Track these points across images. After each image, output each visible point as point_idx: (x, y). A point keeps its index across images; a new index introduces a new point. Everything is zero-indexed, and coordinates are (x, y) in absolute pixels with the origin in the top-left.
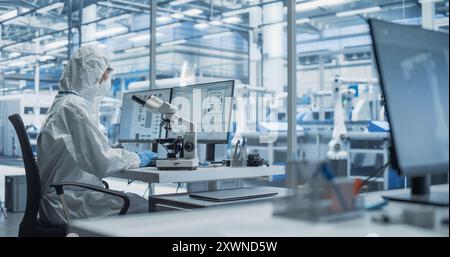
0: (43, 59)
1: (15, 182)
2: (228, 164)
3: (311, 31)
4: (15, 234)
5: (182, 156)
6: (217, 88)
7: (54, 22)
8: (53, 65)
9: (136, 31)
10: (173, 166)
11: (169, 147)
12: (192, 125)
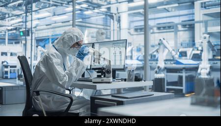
0: (10, 28)
1: (4, 89)
2: (125, 80)
3: (141, 16)
4: (21, 115)
5: (105, 76)
6: (117, 43)
7: (14, 10)
8: (14, 31)
9: (58, 15)
10: (100, 81)
11: (98, 72)
12: (110, 61)
